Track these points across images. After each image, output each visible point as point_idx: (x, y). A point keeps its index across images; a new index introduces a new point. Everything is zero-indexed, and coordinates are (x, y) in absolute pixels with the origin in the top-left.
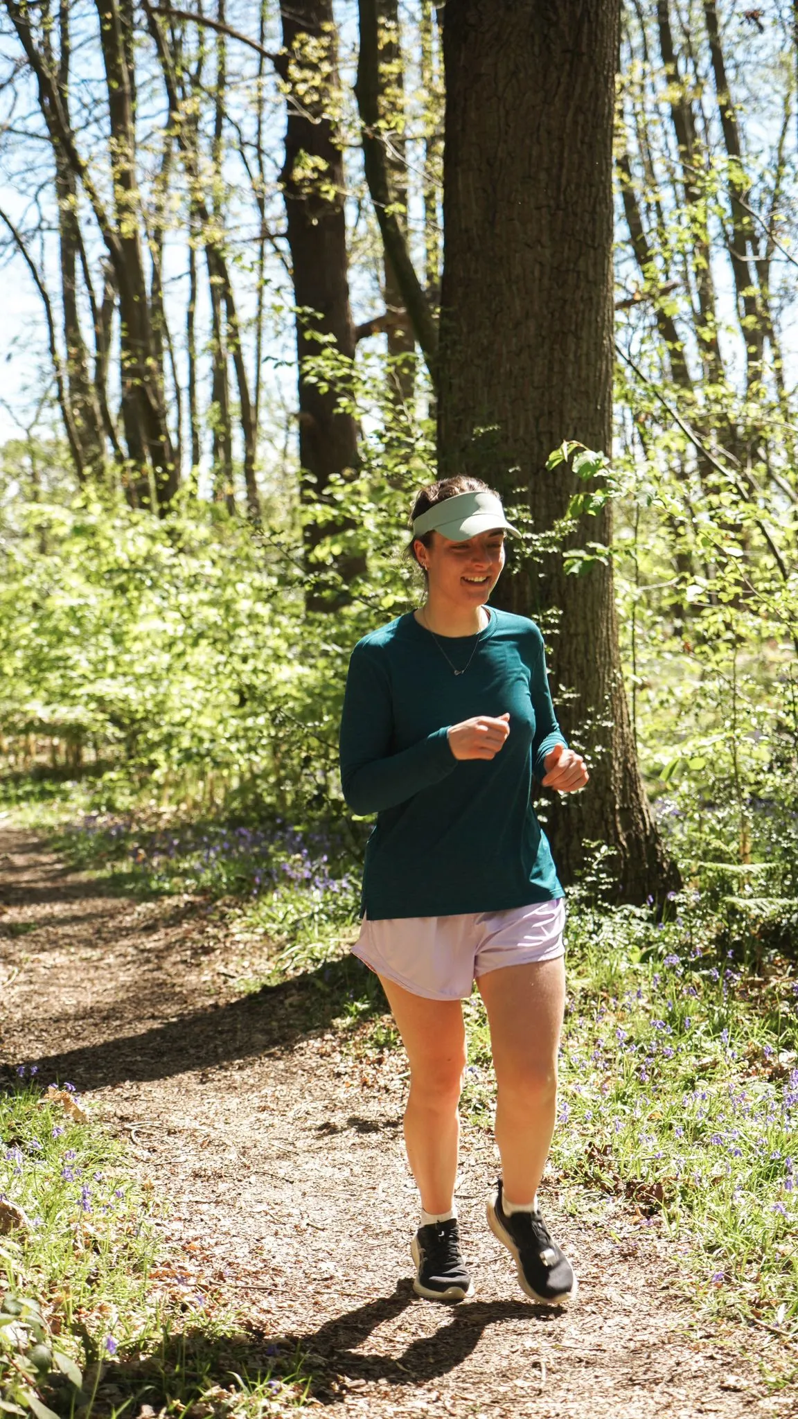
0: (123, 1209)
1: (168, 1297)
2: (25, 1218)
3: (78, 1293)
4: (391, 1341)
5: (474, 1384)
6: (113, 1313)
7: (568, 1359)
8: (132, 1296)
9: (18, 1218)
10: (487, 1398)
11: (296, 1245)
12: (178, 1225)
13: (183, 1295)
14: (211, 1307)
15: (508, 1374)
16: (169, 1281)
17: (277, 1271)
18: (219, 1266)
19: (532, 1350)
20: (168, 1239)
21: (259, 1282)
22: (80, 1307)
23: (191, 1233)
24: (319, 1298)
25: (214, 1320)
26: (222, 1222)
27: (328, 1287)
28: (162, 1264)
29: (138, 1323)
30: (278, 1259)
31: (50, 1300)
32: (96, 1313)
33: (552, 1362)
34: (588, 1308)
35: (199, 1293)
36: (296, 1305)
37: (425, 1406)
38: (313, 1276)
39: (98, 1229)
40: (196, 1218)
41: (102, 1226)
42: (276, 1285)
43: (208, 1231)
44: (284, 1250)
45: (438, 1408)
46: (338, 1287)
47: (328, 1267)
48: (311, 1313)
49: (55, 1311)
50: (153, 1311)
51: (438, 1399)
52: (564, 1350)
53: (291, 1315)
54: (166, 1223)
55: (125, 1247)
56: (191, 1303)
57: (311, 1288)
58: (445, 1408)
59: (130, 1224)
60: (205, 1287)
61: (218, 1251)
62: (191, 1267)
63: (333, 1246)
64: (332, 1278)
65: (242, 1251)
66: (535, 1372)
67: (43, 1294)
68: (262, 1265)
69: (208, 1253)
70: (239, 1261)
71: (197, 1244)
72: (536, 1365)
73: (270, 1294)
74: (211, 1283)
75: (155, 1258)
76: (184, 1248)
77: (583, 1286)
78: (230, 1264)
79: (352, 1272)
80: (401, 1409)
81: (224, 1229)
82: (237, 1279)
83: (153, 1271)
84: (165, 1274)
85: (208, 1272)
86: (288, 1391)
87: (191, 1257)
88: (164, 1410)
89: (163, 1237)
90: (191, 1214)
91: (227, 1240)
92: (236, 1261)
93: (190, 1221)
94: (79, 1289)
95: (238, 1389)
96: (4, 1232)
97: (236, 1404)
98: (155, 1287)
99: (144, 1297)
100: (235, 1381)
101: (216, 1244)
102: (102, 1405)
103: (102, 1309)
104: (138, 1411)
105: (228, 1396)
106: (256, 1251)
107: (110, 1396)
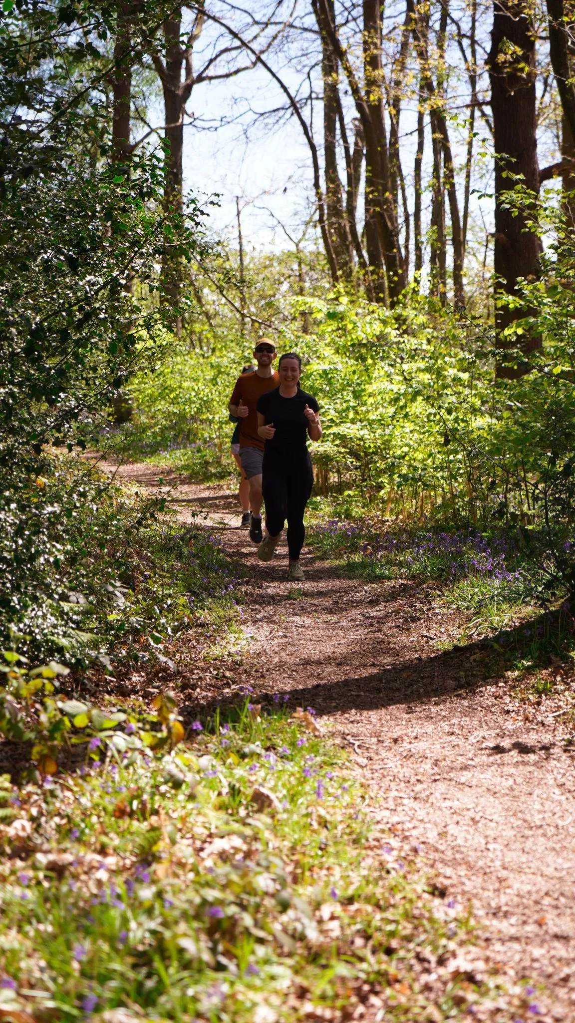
0: (347, 799)
1: (377, 864)
2: (276, 803)
3: (312, 857)
4: (539, 904)
6: (337, 872)
8: (351, 861)
9: (271, 801)
11: (472, 832)
12: (387, 813)
13: (388, 862)
14: (409, 872)
16: (379, 852)
17: (458, 850)
18: (415, 843)
20: (378, 822)
21: (444, 857)
22: (313, 866)
23: (395, 819)
24: (487, 870)
25: (410, 882)
26: (419, 812)
28: (375, 840)
29: (354, 880)
30: (458, 841)
31: (292, 861)
32: (324, 872)
35: (399, 862)
36: (470, 874)
39: (328, 813)
40: (399, 809)
41: (331, 811)
42: (456, 859)
43: (408, 819)
44: (463, 834)
46: (501, 863)
47: (494, 848)
48: (481, 880)
49: (295, 868)
50: (366, 872)
53: (466, 881)
54: (376, 810)
55: (348, 826)
56: (394, 869)
57: (481, 863)
59: (352, 811)
60: (404, 858)
61: (415, 833)
62: (395, 843)
63: (498, 834)
64: (497, 856)
65: (432, 835)
67: (287, 856)
68: (446, 844)
69: (407, 834)
70: (429, 840)
71: (399, 827)
74: (408, 855)
75: (369, 835)
76: (390, 829)
78: (423, 843)
79: (511, 853)
81: (420, 818)
82: (428, 853)
83: (367, 845)
84: (376, 847)
85: (407, 847)
86: (462, 935)
87: (395, 836)
88: (371, 943)
89: (375, 820)
90: (396, 805)
91: (422, 825)
92: (427, 841)
93: (395, 810)
94: (313, 854)
95: (425, 931)
96: (260, 811)
97: (423, 941)
98: (368, 856)
99: (360, 863)
100: (423, 926)
101: (414, 828)
102: (326, 937)
103: (328, 869)
104: (352, 942)
105: (418, 936)
106: (442, 835)
107: (332, 930)
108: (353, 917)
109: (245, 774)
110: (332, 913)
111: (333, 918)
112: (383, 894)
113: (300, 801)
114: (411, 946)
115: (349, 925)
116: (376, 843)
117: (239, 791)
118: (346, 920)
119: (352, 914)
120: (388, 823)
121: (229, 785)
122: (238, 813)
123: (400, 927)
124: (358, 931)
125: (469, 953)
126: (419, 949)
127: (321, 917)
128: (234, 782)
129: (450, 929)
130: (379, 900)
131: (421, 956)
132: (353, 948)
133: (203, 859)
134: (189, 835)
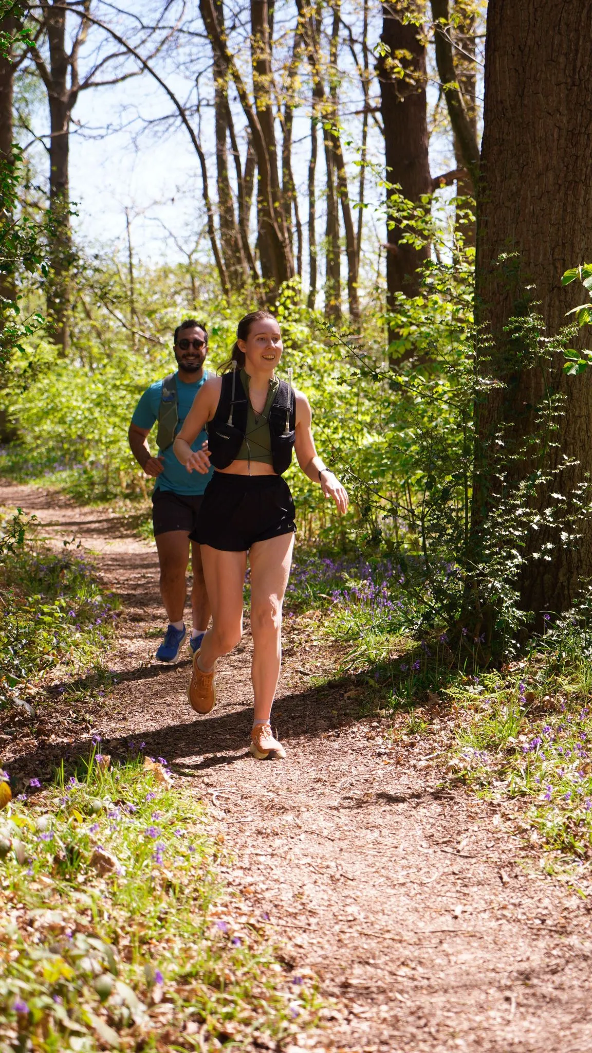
0: (197, 859)
1: (221, 933)
2: (118, 866)
3: (150, 928)
4: (395, 974)
5: (456, 1013)
6: (178, 944)
7: (534, 995)
8: (194, 931)
9: (112, 865)
10: (465, 1026)
11: (330, 892)
12: (240, 873)
13: (234, 931)
14: (256, 942)
15: (485, 1006)
16: (225, 918)
17: (313, 913)
18: (267, 907)
19: (506, 986)
20: (229, 884)
21: (296, 922)
22: (151, 939)
23: (249, 880)
24: (343, 936)
25: (256, 953)
26: (274, 872)
27: (350, 927)
29: (194, 954)
30: (314, 903)
31: (127, 933)
32: (163, 945)
33: (521, 997)
34: (555, 952)
35: (246, 931)
36: (324, 942)
37: (414, 1030)
38: (340, 918)
39: (175, 875)
40: (254, 868)
41: (179, 874)
42: (309, 925)
43: (262, 878)
44: (321, 895)
45: (425, 1032)
46: (359, 928)
47: (353, 909)
48: (335, 948)
49: (130, 942)
50: (209, 943)
51: (426, 1025)
52: (532, 986)
53: (318, 950)
54: (228, 870)
55: (196, 890)
56: (240, 938)
57: (337, 928)
58: (430, 1033)
59: (200, 872)
60: (252, 925)
61: (268, 895)
62: (245, 907)
63: (359, 894)
64: (355, 920)
65: (287, 896)
66: (505, 1006)
67: (123, 928)
68: (301, 907)
69: (260, 896)
70: (282, 903)
71: (252, 888)
72: (507, 999)
73: (304, 931)
74: (258, 921)
75: (216, 900)
76: (241, 892)
77: (553, 933)
78: (276, 906)
79: (371, 915)
80: (396, 1033)
81: (276, 877)
82: (280, 918)
83: (214, 910)
84: (223, 913)
85: (257, 912)
86: (305, 1015)
87: (246, 899)
88: (205, 1027)
89: (225, 882)
90: (251, 864)
91: (277, 886)
92: (281, 904)
93: (249, 869)
94: (151, 924)
95: (265, 1013)
96: (100, 875)
97: (262, 1025)
98: (214, 924)
99: (204, 932)
100: (262, 1007)
101: (267, 889)
102: (156, 1022)
103: (168, 941)
104: (185, 1028)
105: (257, 1019)
106: (298, 896)
107: (164, 1014)
108: (187, 1000)
109: (88, 832)
110: (164, 994)
111: (165, 1000)
112: (222, 970)
113: (145, 863)
114: (249, 1030)
115: (183, 1006)
116: (225, 909)
117: (79, 853)
118: (180, 1002)
119: (186, 994)
120: (240, 884)
121: (67, 848)
122: (76, 878)
123: (238, 1008)
124: (192, 1015)
125: (310, 1037)
126: (256, 1034)
127: (152, 999)
128: (73, 844)
129: (292, 1010)
130: (218, 977)
131: (259, 1041)
132: (184, 1034)
133: (30, 935)
134: (20, 905)
